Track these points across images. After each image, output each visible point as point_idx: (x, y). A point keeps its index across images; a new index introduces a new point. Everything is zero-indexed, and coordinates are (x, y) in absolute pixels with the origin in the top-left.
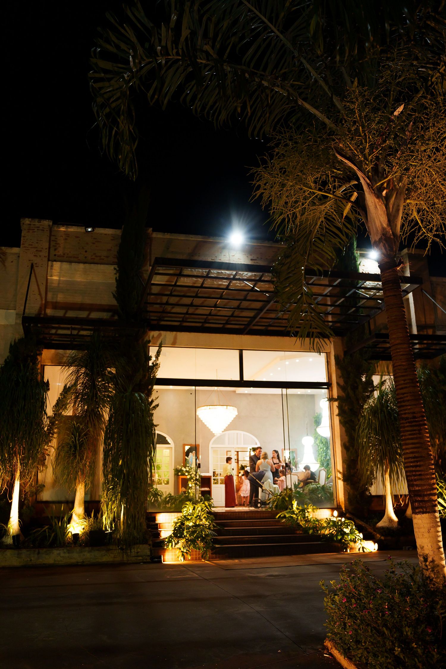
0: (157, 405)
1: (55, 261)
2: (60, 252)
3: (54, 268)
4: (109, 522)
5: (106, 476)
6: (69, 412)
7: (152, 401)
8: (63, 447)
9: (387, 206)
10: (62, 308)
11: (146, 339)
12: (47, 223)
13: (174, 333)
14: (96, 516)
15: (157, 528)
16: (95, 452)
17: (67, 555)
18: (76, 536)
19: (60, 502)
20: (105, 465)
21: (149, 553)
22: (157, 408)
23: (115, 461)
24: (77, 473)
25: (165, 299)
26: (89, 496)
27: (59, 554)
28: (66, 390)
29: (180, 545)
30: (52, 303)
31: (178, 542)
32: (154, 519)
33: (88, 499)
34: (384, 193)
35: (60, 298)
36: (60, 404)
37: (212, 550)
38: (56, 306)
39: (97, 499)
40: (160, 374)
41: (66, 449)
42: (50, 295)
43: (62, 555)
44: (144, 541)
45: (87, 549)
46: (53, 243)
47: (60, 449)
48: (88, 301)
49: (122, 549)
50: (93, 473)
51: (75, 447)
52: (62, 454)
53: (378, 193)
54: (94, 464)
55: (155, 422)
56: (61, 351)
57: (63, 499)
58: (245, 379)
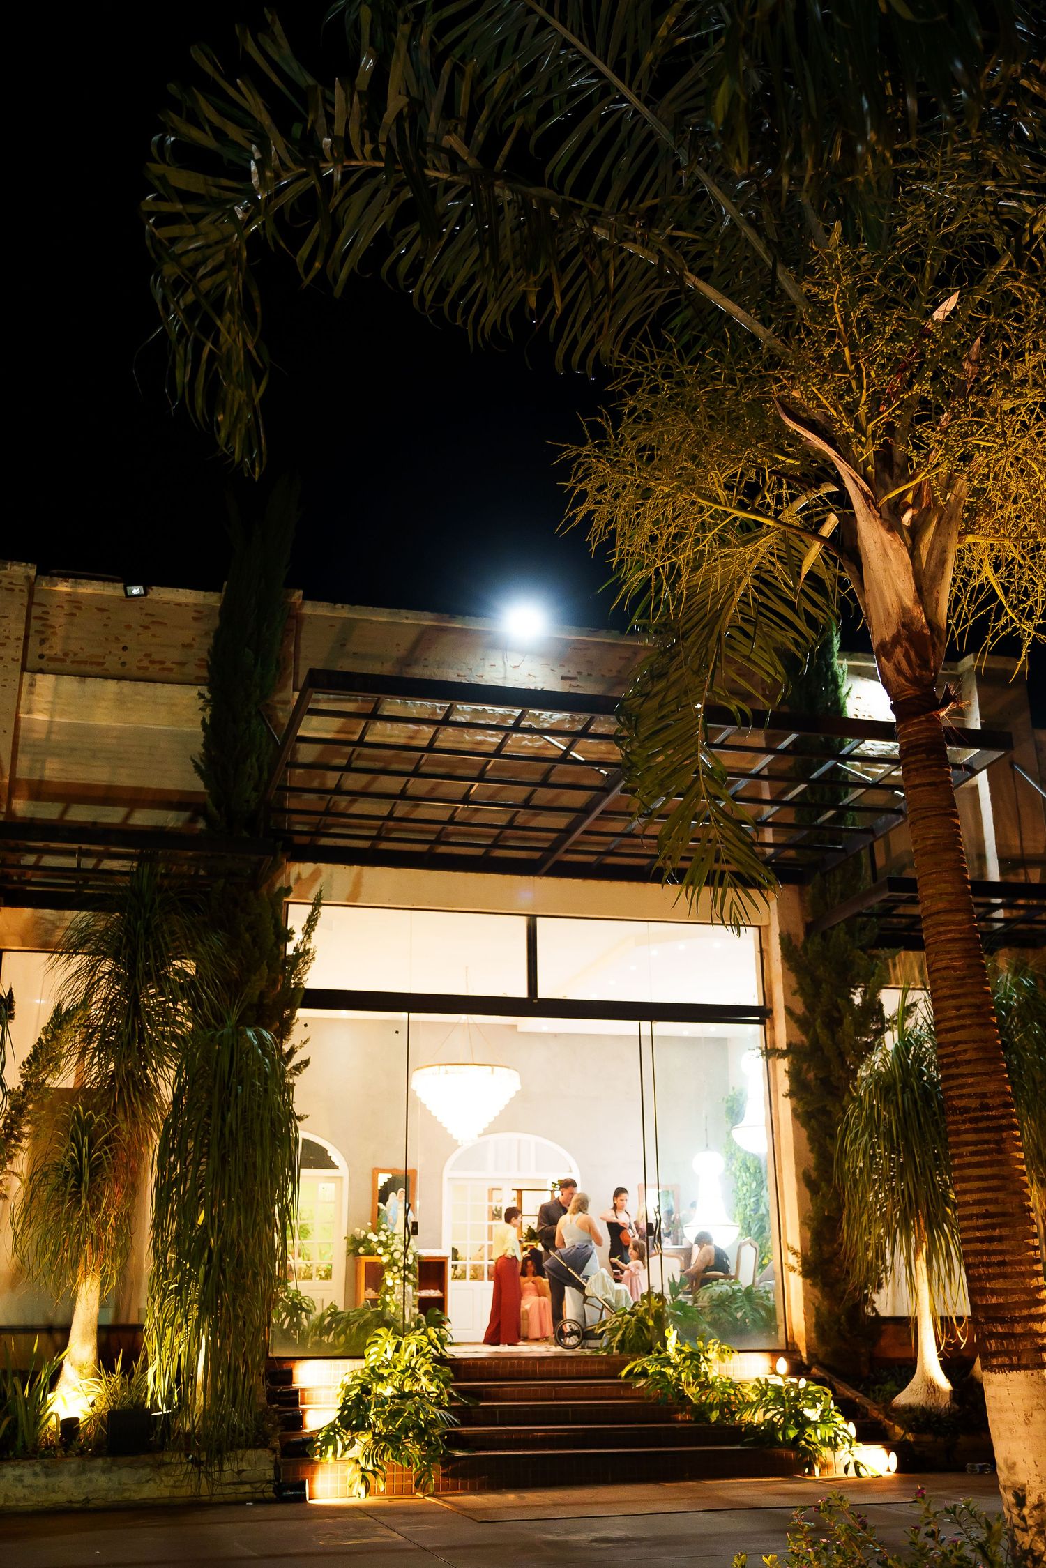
0: (306, 1063)
1: (41, 671)
2: (56, 647)
3: (37, 689)
4: (163, 1384)
5: (159, 1256)
6: (65, 1079)
7: (292, 1051)
8: (45, 1175)
9: (913, 552)
10: (55, 798)
11: (280, 883)
12: (21, 571)
13: (356, 868)
14: (127, 1368)
15: (296, 1403)
16: (133, 1190)
17: (42, 1481)
18: (69, 1426)
19: (29, 1330)
20: (158, 1224)
21: (270, 1474)
22: (305, 1071)
23: (187, 1214)
24: (80, 1246)
25: (331, 779)
26: (111, 1311)
27: (20, 1479)
28: (60, 1019)
29: (357, 1451)
30: (29, 783)
31: (352, 1443)
32: (288, 1377)
33: (109, 1320)
34: (907, 518)
35: (53, 770)
36: (43, 1057)
37: (444, 1465)
38: (39, 791)
39: (133, 1320)
40: (314, 978)
41: (53, 1180)
42: (24, 762)
43: (29, 1480)
44: (260, 1441)
45: (99, 1462)
46: (35, 624)
47: (36, 1179)
48: (125, 778)
49: (197, 1463)
50: (124, 1249)
51: (79, 1174)
52: (43, 1194)
53: (890, 517)
54: (128, 1220)
55: (298, 1109)
56: (49, 913)
57: (39, 1321)
58: (542, 994)
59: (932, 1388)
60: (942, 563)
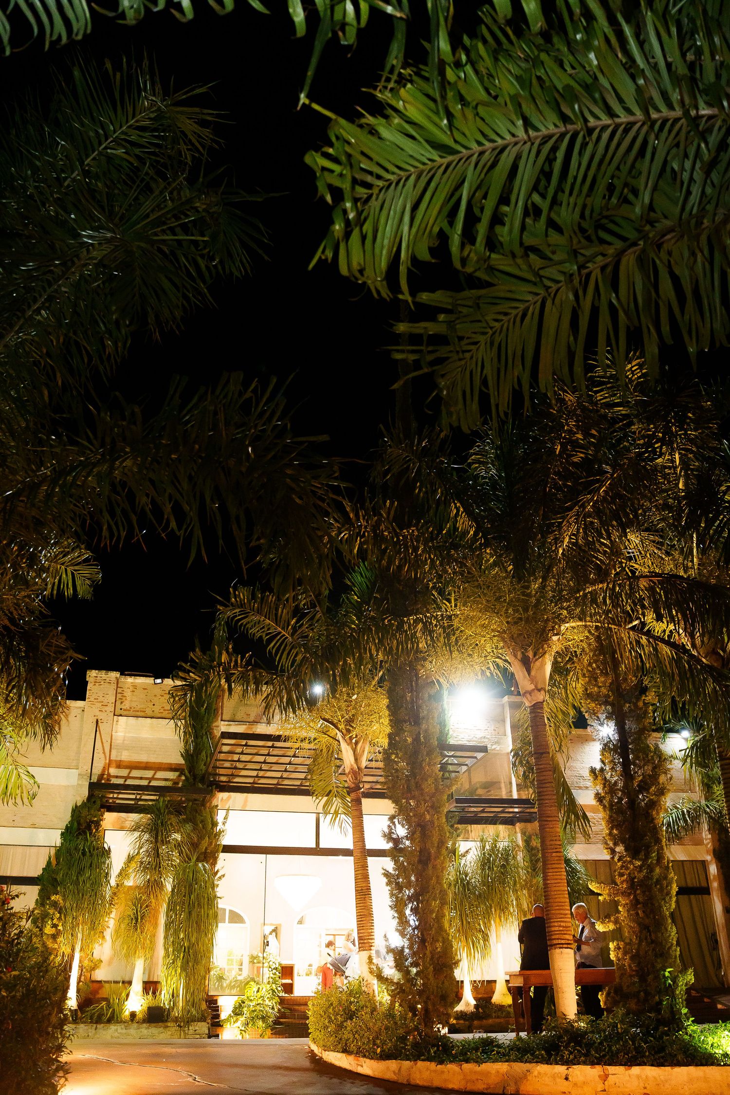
0: (224, 876)
1: (121, 715)
2: (126, 705)
3: (119, 723)
4: (167, 996)
5: (166, 950)
6: (129, 883)
7: (218, 871)
8: (124, 919)
9: (354, 751)
10: (126, 767)
11: (214, 802)
12: (114, 675)
13: (245, 794)
14: (154, 993)
15: (218, 1011)
16: (156, 925)
17: (124, 1031)
18: (133, 1015)
19: (116, 982)
20: (166, 938)
21: (207, 1032)
22: (223, 879)
23: (176, 933)
24: (137, 947)
25: (236, 757)
26: (147, 976)
27: (117, 1030)
28: (130, 859)
29: (239, 1024)
30: (116, 761)
31: (237, 1020)
32: (216, 1002)
33: (146, 980)
34: (354, 741)
35: (125, 756)
36: (123, 874)
37: (272, 1030)
38: (119, 765)
39: (155, 980)
40: (226, 841)
41: (127, 921)
42: (114, 753)
43: (119, 1031)
44: (203, 1019)
45: (145, 1025)
46: (119, 696)
47: (121, 920)
48: (153, 759)
49: (180, 1026)
50: (152, 948)
51: (137, 919)
52: (123, 926)
53: (349, 743)
54: (153, 942)
55: (218, 895)
56: (123, 815)
57: (119, 979)
58: (323, 845)
59: (468, 1004)
60: (364, 751)
